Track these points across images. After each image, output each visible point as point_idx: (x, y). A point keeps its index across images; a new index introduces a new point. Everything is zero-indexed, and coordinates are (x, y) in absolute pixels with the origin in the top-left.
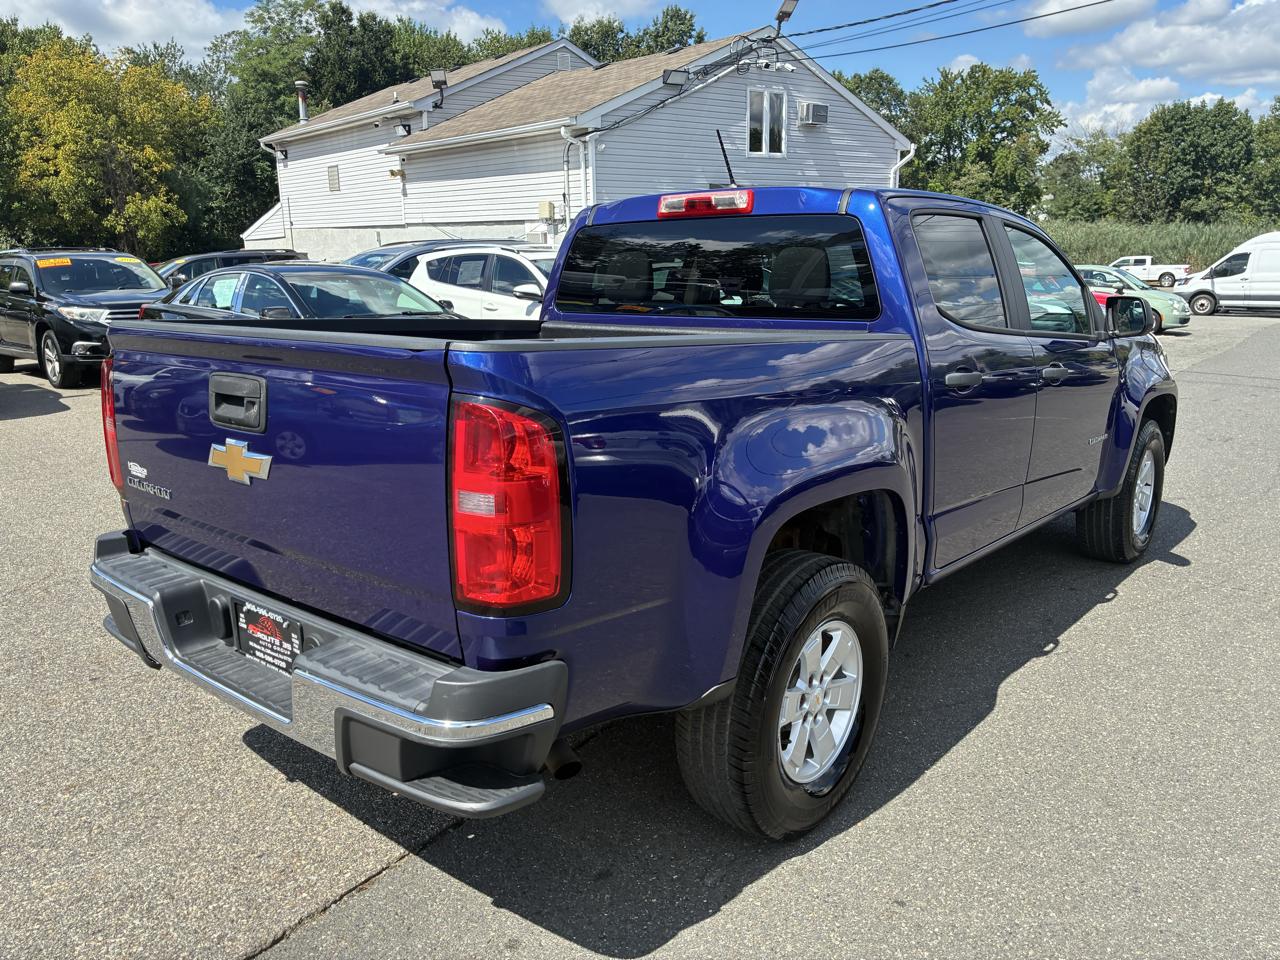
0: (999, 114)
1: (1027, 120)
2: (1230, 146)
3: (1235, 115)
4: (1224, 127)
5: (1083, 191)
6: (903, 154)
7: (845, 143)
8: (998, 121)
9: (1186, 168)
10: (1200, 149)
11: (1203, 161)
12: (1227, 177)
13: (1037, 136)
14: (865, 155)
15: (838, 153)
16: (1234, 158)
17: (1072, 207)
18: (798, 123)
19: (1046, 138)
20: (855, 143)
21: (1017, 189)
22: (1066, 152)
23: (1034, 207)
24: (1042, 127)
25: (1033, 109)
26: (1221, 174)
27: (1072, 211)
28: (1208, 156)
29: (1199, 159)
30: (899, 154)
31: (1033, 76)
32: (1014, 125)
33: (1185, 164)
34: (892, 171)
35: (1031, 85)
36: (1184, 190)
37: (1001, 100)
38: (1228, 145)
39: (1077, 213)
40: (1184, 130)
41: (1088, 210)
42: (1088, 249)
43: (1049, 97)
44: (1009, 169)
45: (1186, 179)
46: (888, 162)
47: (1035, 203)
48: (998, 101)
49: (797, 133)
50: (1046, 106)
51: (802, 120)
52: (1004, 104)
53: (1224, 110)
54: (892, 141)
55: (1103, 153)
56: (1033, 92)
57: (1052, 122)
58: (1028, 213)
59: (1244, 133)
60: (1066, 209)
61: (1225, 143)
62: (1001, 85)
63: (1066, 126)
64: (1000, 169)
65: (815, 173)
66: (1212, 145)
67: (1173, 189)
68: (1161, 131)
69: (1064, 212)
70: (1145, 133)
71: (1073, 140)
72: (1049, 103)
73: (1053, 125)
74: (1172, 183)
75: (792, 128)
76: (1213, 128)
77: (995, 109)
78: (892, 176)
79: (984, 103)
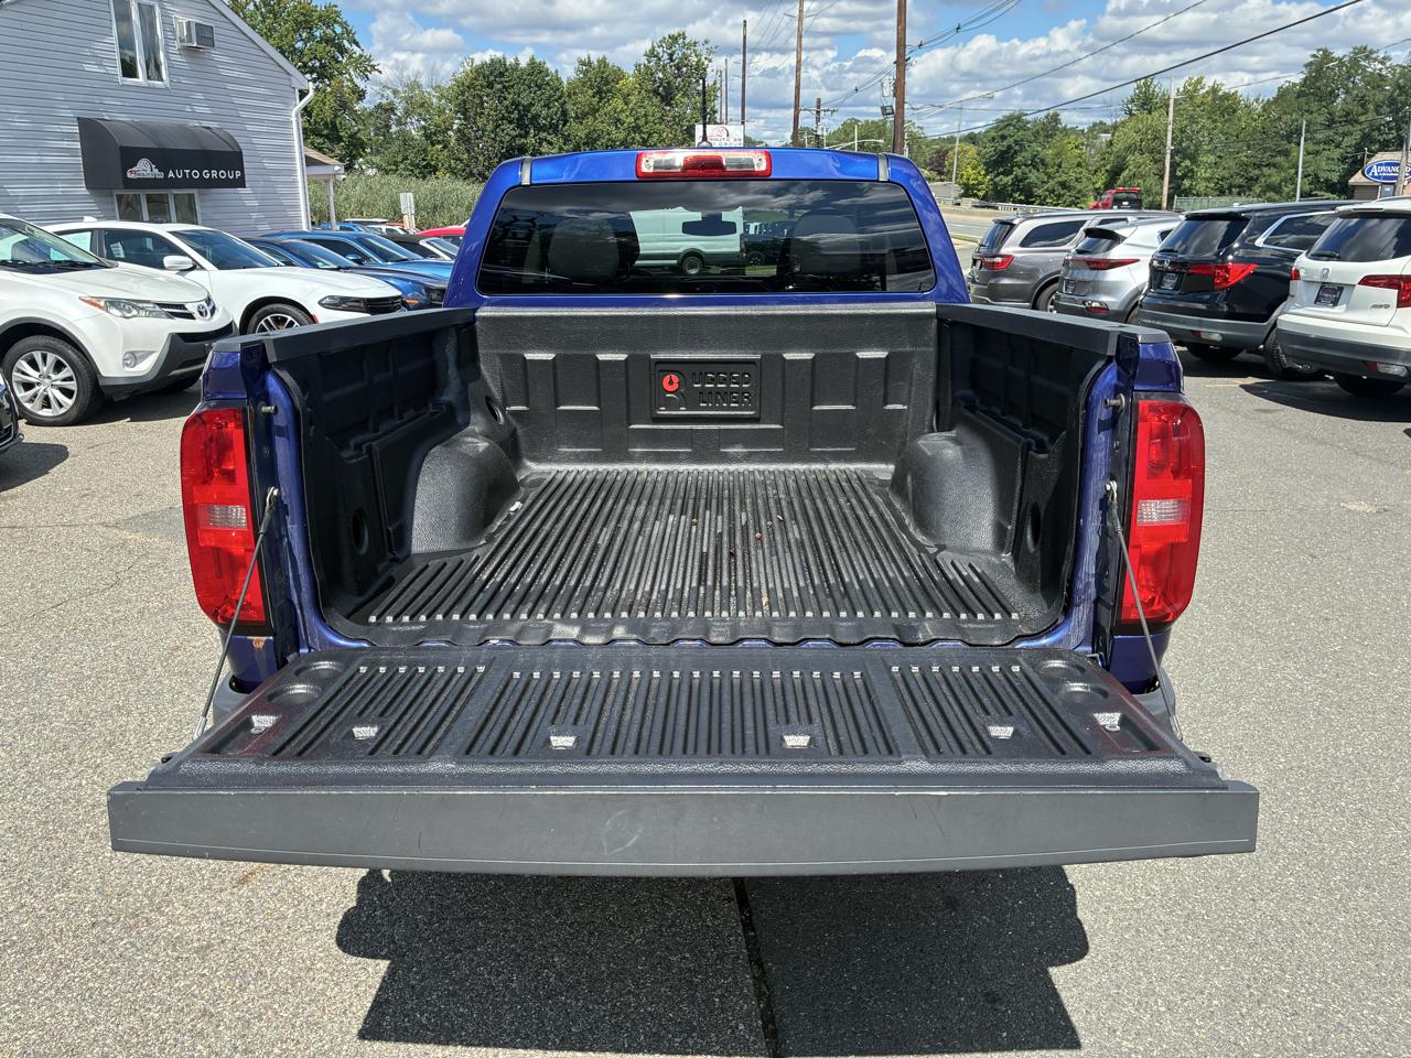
0: (306, 51)
1: (338, 62)
2: (547, 106)
3: (547, 76)
4: (540, 87)
5: (410, 145)
6: (303, 94)
7: (236, 74)
8: (305, 59)
9: (511, 127)
10: (521, 108)
11: (524, 120)
12: (549, 138)
13: (351, 81)
14: (262, 91)
15: (230, 86)
16: (552, 119)
17: (402, 162)
18: (177, 44)
19: (361, 84)
20: (249, 76)
21: (340, 139)
22: (384, 101)
23: (361, 160)
24: (355, 70)
25: (342, 50)
26: (544, 135)
27: (402, 166)
28: (530, 115)
29: (521, 117)
30: (297, 94)
31: (336, 12)
32: (323, 66)
33: (510, 122)
34: (293, 114)
35: (335, 21)
36: (513, 148)
37: (304, 35)
38: (545, 106)
39: (406, 169)
40: (504, 87)
41: (417, 166)
42: (435, 207)
43: (356, 37)
44: (329, 116)
45: (514, 138)
46: (287, 104)
47: (361, 156)
48: (300, 36)
49: (178, 58)
50: (355, 47)
51: (182, 41)
52: (308, 39)
53: (536, 69)
54: (288, 77)
55: (422, 105)
56: (338, 30)
57: (365, 67)
58: (357, 167)
59: (558, 94)
60: (396, 164)
61: (542, 103)
62: (302, 18)
63: (380, 72)
64: (318, 115)
65: (207, 110)
66: (531, 105)
67: (503, 148)
68: (482, 86)
69: (394, 168)
70: (468, 87)
71: (388, 88)
72: (357, 44)
73: (366, 70)
74: (502, 142)
75: (171, 50)
76: (530, 87)
77: (299, 45)
78: (294, 119)
79: (286, 36)
